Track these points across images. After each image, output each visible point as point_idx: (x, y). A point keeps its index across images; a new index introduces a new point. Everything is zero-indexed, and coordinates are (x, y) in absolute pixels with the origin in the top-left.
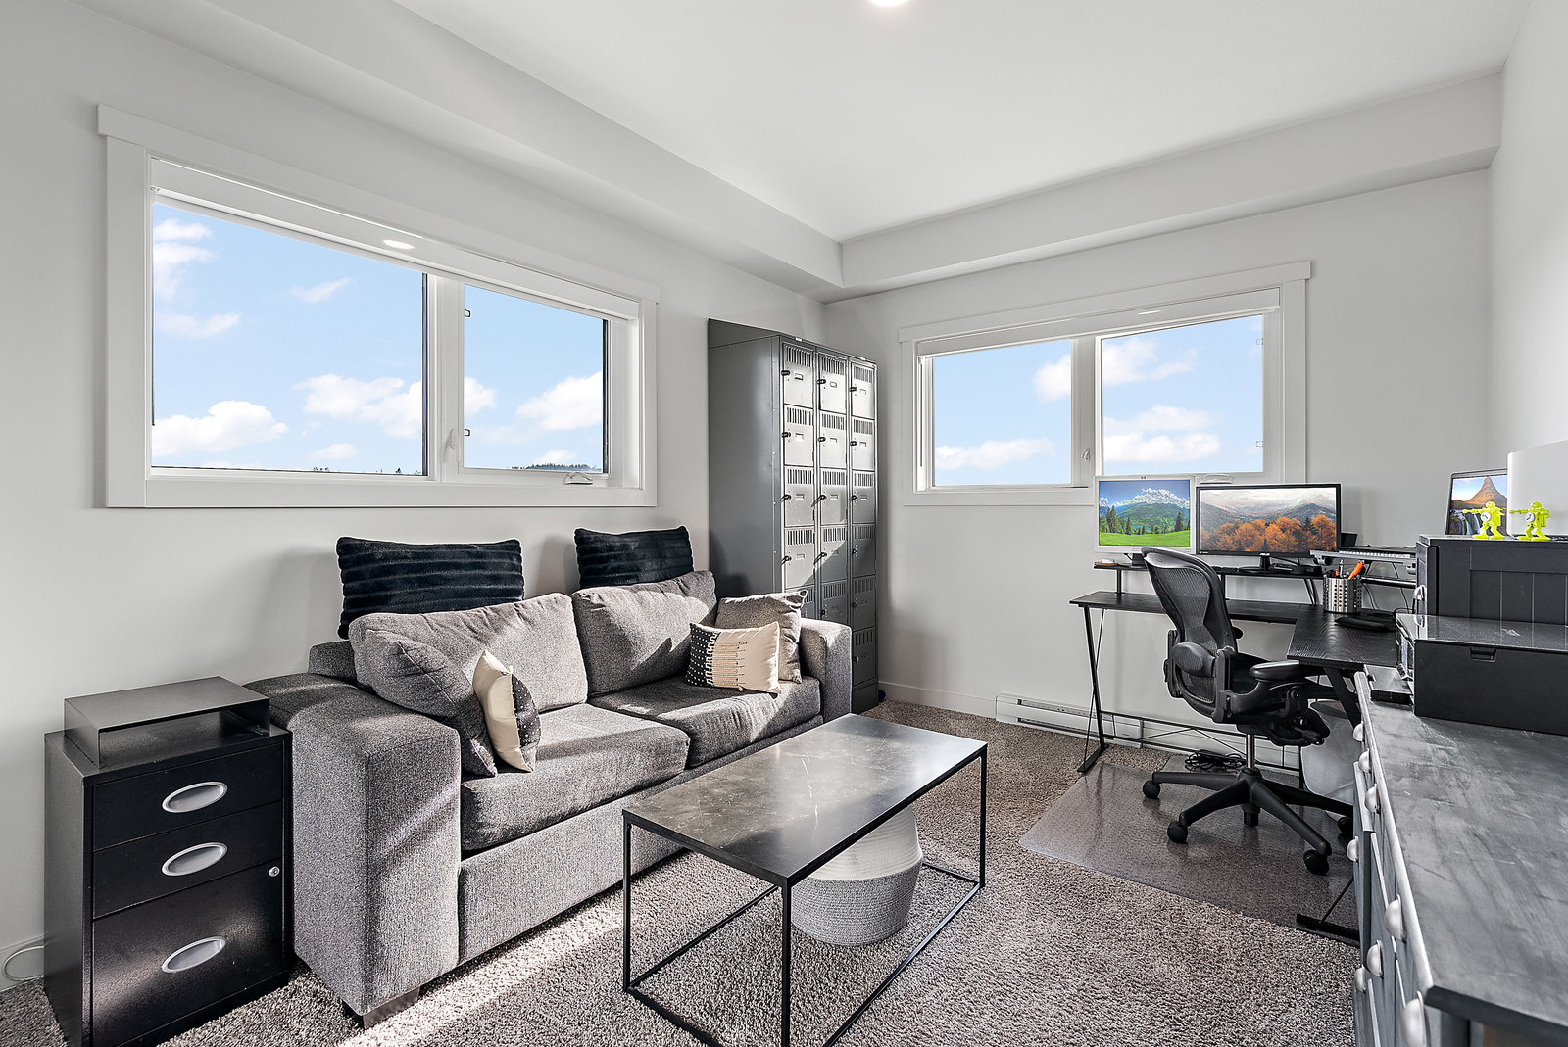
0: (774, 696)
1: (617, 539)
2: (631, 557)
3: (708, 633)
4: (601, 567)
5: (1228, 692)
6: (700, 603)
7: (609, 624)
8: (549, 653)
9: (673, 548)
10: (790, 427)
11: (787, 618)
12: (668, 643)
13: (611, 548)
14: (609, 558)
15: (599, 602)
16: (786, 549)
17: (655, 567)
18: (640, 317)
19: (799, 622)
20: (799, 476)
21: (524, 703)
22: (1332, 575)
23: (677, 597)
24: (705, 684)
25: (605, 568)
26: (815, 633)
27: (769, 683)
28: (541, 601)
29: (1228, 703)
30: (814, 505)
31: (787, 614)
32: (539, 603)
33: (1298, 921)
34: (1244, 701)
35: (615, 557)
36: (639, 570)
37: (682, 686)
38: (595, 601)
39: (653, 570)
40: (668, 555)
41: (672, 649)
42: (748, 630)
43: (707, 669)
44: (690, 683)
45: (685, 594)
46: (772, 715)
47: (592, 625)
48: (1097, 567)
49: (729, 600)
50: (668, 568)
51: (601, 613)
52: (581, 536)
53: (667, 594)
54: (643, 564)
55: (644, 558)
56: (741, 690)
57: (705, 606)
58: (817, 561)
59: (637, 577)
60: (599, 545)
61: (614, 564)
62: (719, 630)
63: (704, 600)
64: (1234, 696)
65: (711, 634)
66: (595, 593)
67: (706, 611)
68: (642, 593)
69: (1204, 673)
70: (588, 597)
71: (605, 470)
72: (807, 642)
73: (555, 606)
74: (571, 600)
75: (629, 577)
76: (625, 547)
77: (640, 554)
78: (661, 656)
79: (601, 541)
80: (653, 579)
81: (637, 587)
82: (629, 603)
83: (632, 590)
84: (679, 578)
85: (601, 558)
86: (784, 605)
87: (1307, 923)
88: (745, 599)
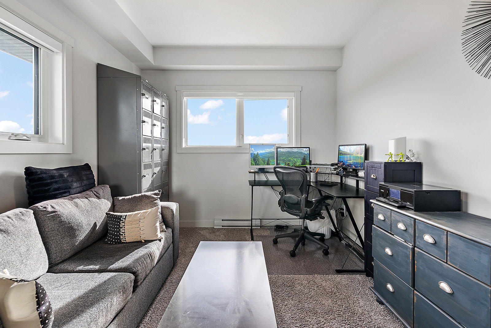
0: (160, 240)
1: (55, 172)
2: (65, 181)
3: (119, 216)
4: (46, 188)
5: (306, 208)
6: (106, 201)
7: (61, 222)
8: (23, 249)
9: (87, 175)
10: (145, 118)
11: (156, 203)
12: (95, 225)
13: (53, 177)
14: (51, 183)
15: (53, 210)
16: (144, 172)
17: (79, 185)
18: (63, 52)
19: (161, 204)
20: (147, 140)
21: (43, 299)
22: (311, 172)
23: (94, 200)
24: (121, 243)
25: (50, 189)
26: (168, 208)
27: (157, 235)
28: (10, 216)
29: (307, 212)
30: (151, 153)
31: (155, 201)
32: (9, 217)
33: (337, 272)
34: (311, 211)
35: (56, 182)
36: (70, 188)
37: (106, 246)
38: (50, 209)
39: (78, 187)
40: (85, 178)
41: (97, 228)
42: (142, 212)
43: (122, 235)
44: (110, 244)
45: (99, 198)
46: (161, 250)
47: (49, 225)
48: (250, 173)
49: (121, 198)
50: (84, 186)
51: (55, 216)
52: (29, 171)
53: (90, 199)
54: (72, 185)
55: (72, 181)
56: (144, 241)
57: (109, 202)
58: (153, 176)
59: (69, 192)
60: (44, 175)
61: (56, 186)
62: (126, 214)
63: (108, 200)
64: (308, 209)
65: (121, 216)
66: (48, 205)
67: (109, 204)
68: (76, 200)
69: (298, 204)
70: (45, 208)
71: (37, 132)
72: (164, 212)
73: (22, 217)
74: (32, 212)
75: (65, 193)
76: (61, 176)
77: (70, 179)
78: (92, 233)
79: (45, 173)
80: (77, 192)
81: (71, 198)
82: (70, 207)
83: (69, 200)
84: (93, 190)
85: (47, 183)
86: (153, 198)
87: (339, 272)
88: (130, 197)
